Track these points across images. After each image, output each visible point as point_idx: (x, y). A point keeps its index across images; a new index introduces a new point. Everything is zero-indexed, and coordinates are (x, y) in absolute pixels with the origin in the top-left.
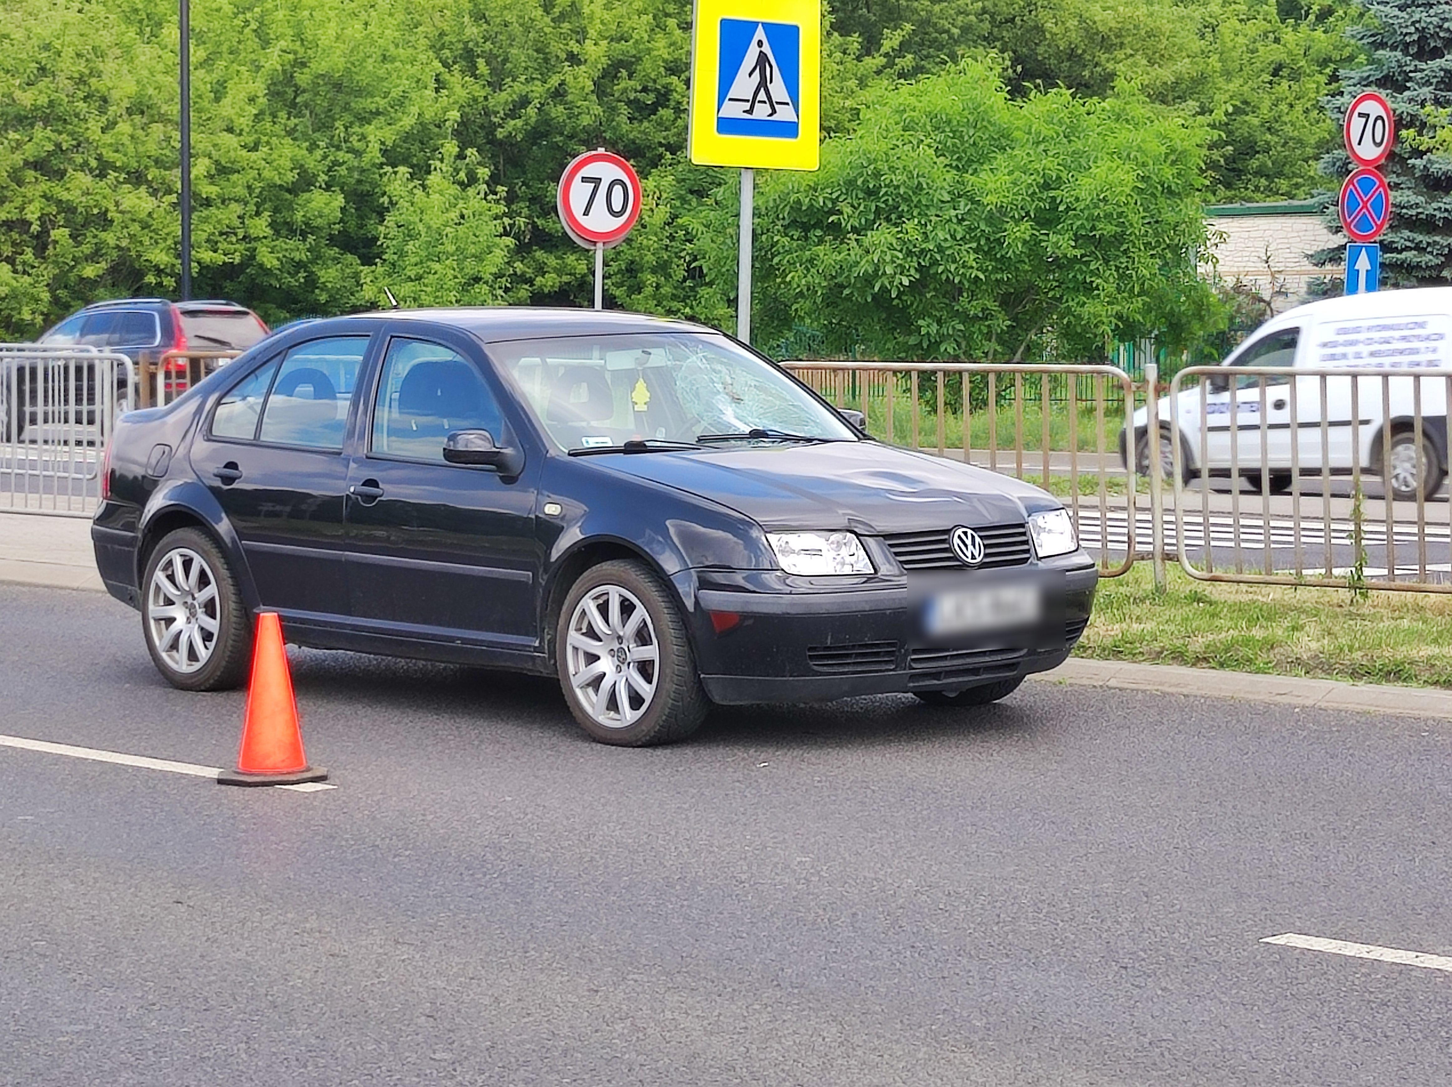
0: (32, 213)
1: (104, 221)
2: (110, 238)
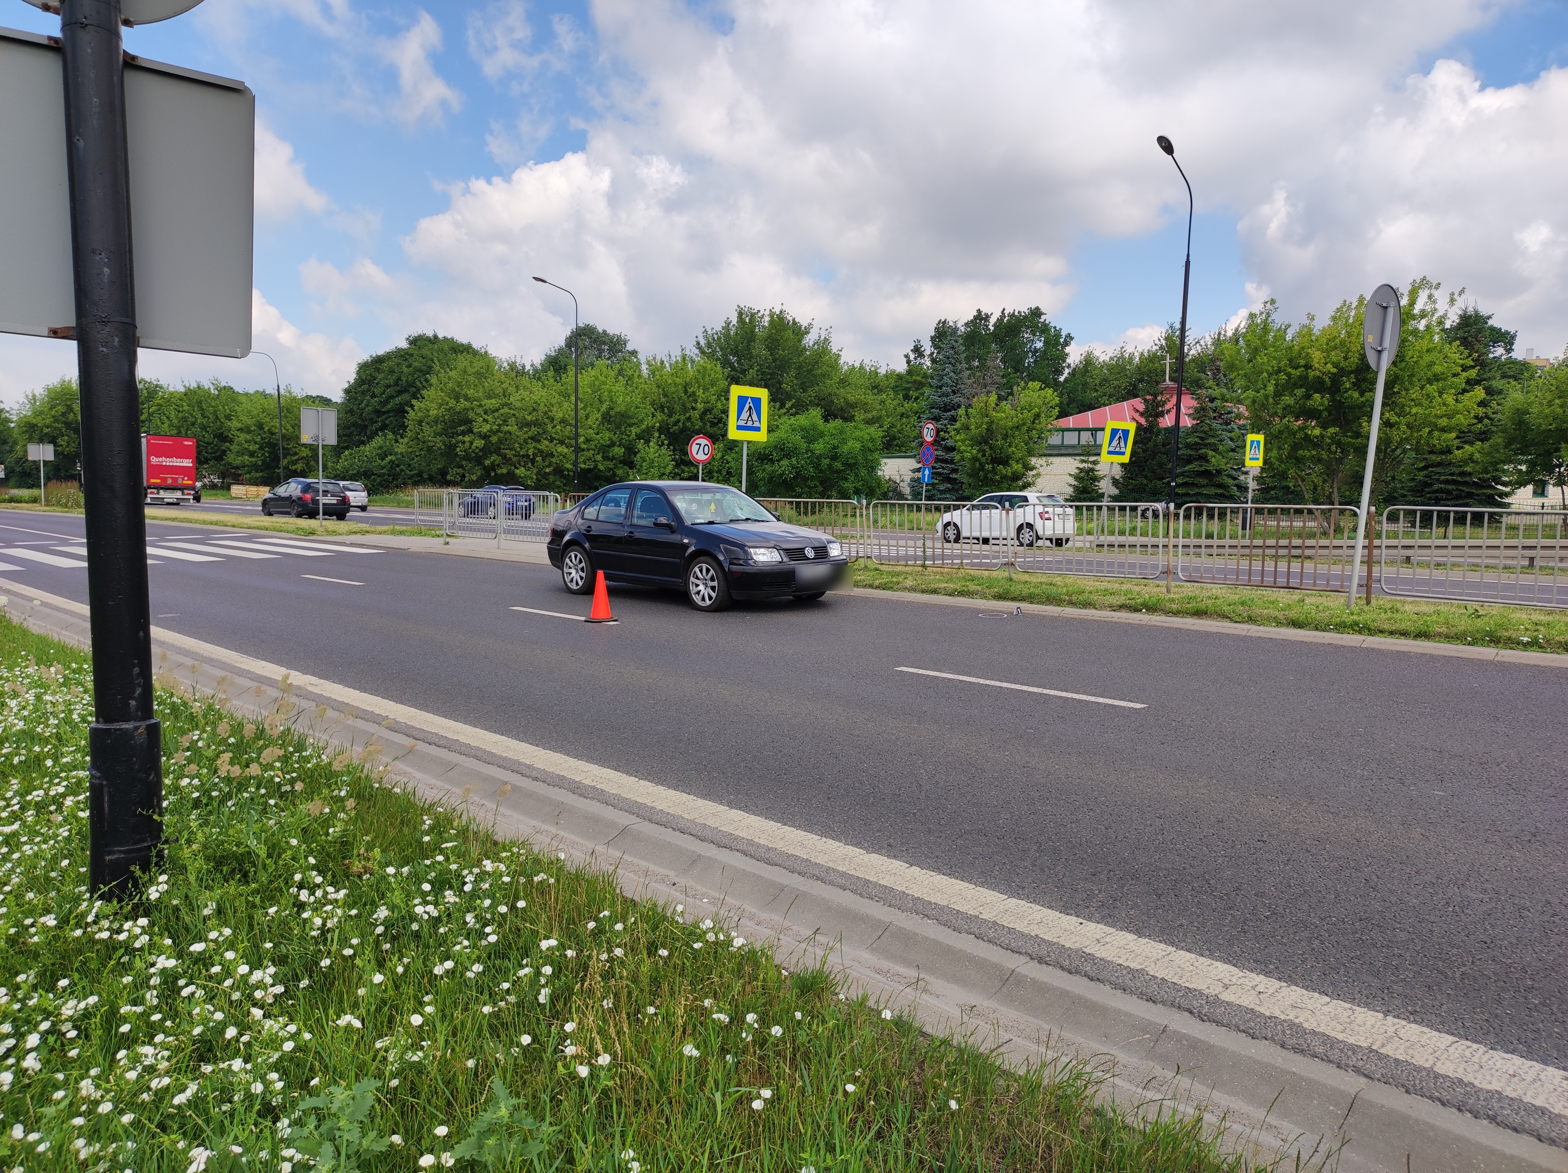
0: (530, 452)
1: (552, 455)
2: (554, 460)
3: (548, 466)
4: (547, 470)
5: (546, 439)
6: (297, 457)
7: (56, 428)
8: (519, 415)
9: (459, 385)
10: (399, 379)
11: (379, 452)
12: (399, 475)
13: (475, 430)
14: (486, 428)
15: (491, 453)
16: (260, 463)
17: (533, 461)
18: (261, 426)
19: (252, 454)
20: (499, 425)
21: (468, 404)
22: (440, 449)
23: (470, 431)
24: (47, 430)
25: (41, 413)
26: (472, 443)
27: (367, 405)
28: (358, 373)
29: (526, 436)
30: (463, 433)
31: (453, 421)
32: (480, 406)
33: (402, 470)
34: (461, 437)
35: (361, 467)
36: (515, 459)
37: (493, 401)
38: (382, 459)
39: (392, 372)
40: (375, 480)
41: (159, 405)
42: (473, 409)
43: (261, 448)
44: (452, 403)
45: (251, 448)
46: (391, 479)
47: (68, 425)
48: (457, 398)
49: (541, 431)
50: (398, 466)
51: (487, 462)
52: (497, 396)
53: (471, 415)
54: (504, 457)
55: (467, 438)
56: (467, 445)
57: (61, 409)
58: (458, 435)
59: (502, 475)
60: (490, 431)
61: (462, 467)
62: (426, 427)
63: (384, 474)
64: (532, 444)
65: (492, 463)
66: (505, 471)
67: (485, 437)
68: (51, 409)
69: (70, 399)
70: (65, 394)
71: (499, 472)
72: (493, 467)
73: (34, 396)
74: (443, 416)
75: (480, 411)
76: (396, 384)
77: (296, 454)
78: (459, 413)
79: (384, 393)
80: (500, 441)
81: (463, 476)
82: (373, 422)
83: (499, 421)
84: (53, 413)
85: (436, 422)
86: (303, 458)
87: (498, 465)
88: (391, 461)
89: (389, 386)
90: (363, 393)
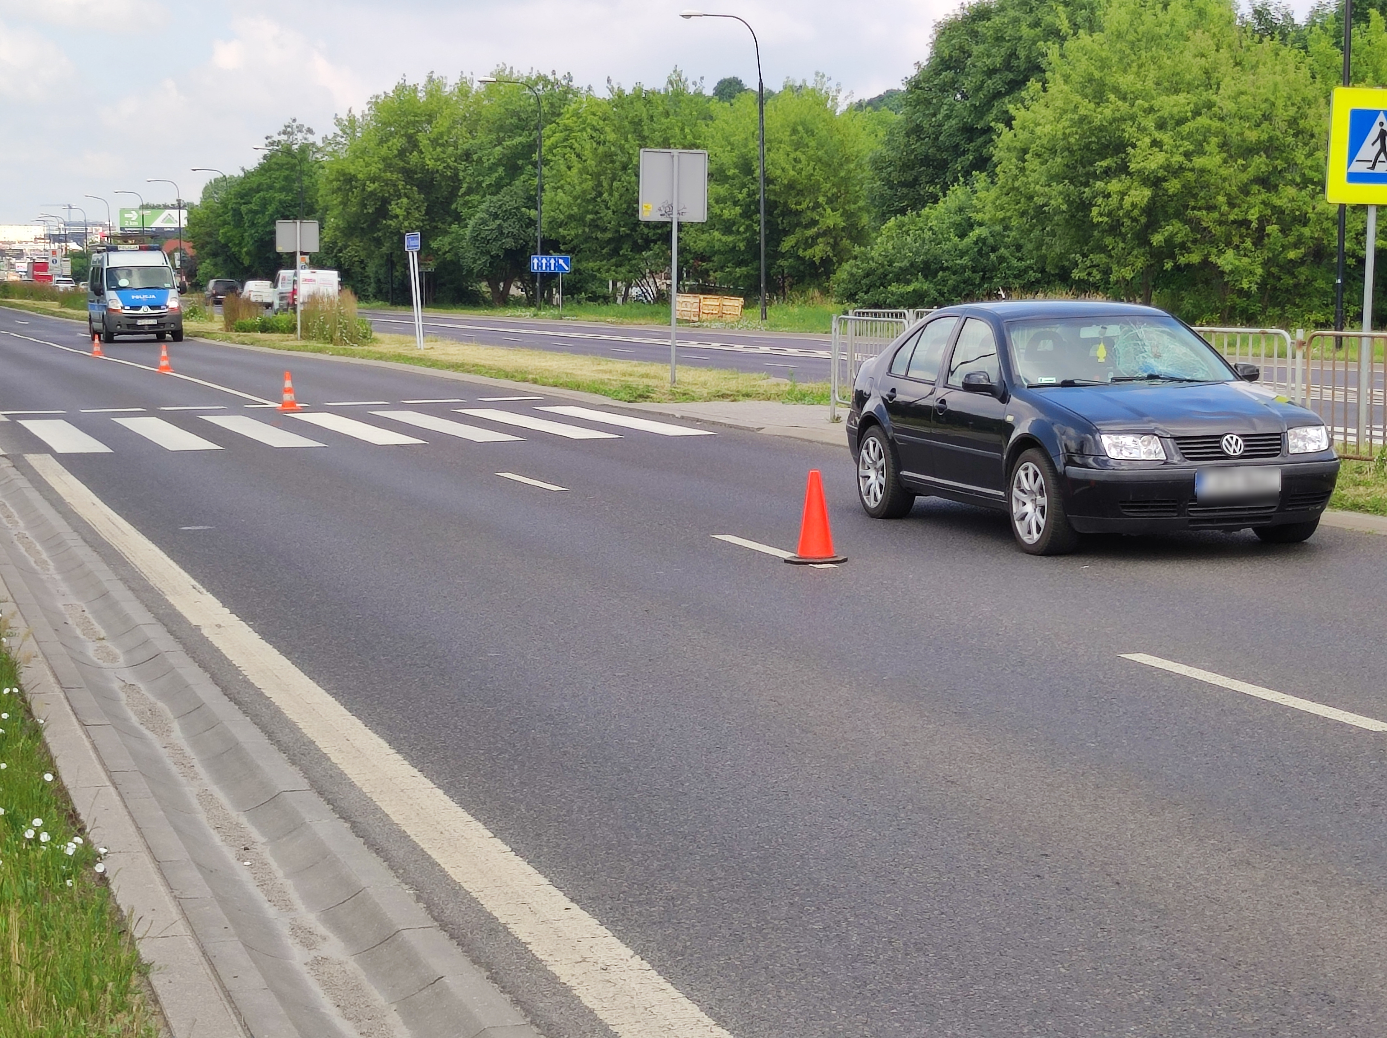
3: (1296, 246)
4: (1292, 255)
5: (1293, 182)
6: (814, 230)
7: (387, 182)
8: (1233, 130)
9: (1104, 65)
10: (1013, 55)
11: (957, 218)
12: (995, 269)
13: (1133, 166)
14: (1156, 161)
15: (1167, 218)
16: (742, 246)
17: (1260, 237)
18: (746, 168)
19: (728, 228)
20: (1187, 155)
21: (1124, 107)
22: (1058, 211)
23: (1123, 169)
24: (371, 187)
25: (364, 151)
26: (1123, 194)
27: (948, 117)
28: (936, 45)
29: (1244, 177)
30: (1107, 173)
31: (1087, 147)
32: (1151, 110)
33: (1002, 259)
34: (1099, 185)
35: (917, 253)
36: (1218, 231)
37: (1182, 98)
38: (962, 236)
39: (999, 39)
40: (945, 281)
41: (567, 129)
42: (1133, 118)
43: (747, 214)
44: (1087, 107)
45: (726, 214)
46: (977, 278)
47: (408, 174)
48: (1099, 98)
49: (1280, 164)
50: (994, 250)
51: (1157, 239)
52: (1190, 88)
53: (1129, 131)
54: (1195, 225)
55: (1114, 186)
56: (1114, 200)
57: (397, 143)
58: (1096, 178)
59: (1188, 266)
60: (1167, 167)
61: (1103, 249)
62: (1032, 163)
63: (964, 268)
64: (1259, 196)
65: (1169, 241)
66: (1195, 258)
67: (1155, 182)
68: (381, 142)
69: (414, 123)
70: (405, 114)
71: (1182, 260)
72: (1170, 249)
73: (352, 121)
74: (1065, 137)
75: (1149, 122)
76: (1007, 66)
77: (814, 223)
78: (1101, 129)
79: (979, 88)
80: (1188, 190)
81: (1107, 272)
82: (957, 151)
83: (1188, 146)
84: (384, 151)
85: (1053, 151)
86: (827, 232)
87: (1183, 246)
88: (980, 240)
89: (991, 72)
90: (943, 89)
